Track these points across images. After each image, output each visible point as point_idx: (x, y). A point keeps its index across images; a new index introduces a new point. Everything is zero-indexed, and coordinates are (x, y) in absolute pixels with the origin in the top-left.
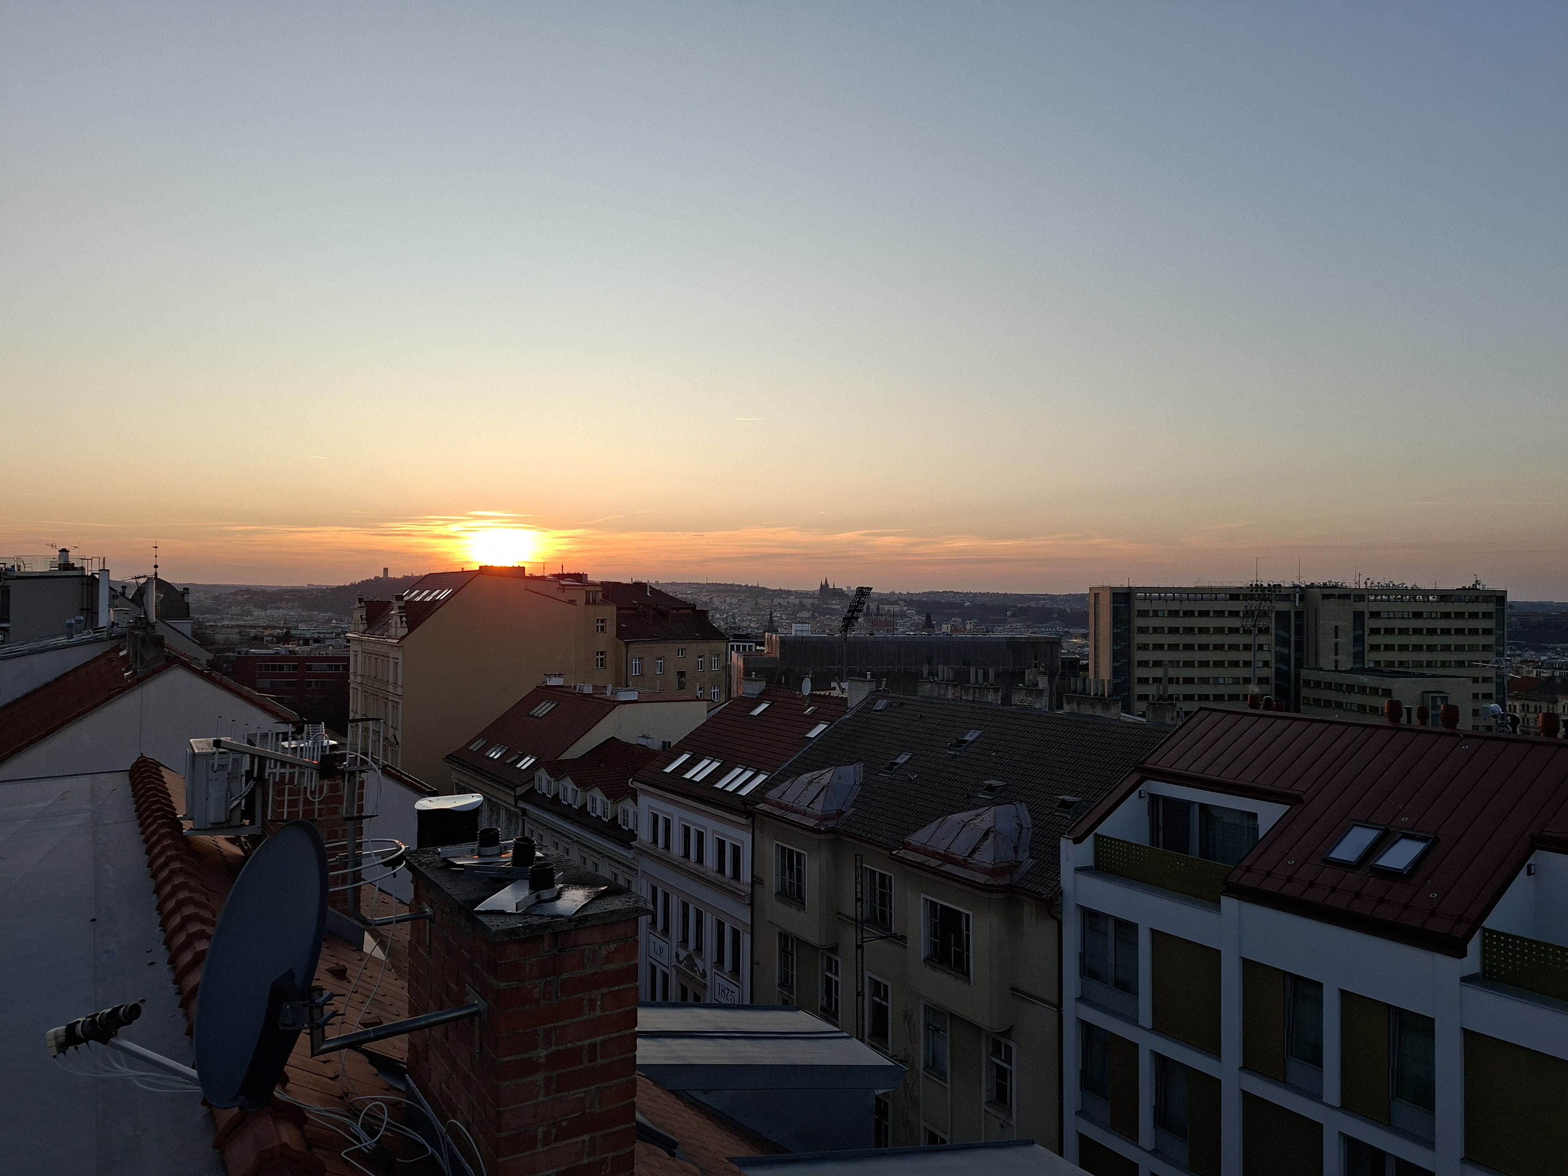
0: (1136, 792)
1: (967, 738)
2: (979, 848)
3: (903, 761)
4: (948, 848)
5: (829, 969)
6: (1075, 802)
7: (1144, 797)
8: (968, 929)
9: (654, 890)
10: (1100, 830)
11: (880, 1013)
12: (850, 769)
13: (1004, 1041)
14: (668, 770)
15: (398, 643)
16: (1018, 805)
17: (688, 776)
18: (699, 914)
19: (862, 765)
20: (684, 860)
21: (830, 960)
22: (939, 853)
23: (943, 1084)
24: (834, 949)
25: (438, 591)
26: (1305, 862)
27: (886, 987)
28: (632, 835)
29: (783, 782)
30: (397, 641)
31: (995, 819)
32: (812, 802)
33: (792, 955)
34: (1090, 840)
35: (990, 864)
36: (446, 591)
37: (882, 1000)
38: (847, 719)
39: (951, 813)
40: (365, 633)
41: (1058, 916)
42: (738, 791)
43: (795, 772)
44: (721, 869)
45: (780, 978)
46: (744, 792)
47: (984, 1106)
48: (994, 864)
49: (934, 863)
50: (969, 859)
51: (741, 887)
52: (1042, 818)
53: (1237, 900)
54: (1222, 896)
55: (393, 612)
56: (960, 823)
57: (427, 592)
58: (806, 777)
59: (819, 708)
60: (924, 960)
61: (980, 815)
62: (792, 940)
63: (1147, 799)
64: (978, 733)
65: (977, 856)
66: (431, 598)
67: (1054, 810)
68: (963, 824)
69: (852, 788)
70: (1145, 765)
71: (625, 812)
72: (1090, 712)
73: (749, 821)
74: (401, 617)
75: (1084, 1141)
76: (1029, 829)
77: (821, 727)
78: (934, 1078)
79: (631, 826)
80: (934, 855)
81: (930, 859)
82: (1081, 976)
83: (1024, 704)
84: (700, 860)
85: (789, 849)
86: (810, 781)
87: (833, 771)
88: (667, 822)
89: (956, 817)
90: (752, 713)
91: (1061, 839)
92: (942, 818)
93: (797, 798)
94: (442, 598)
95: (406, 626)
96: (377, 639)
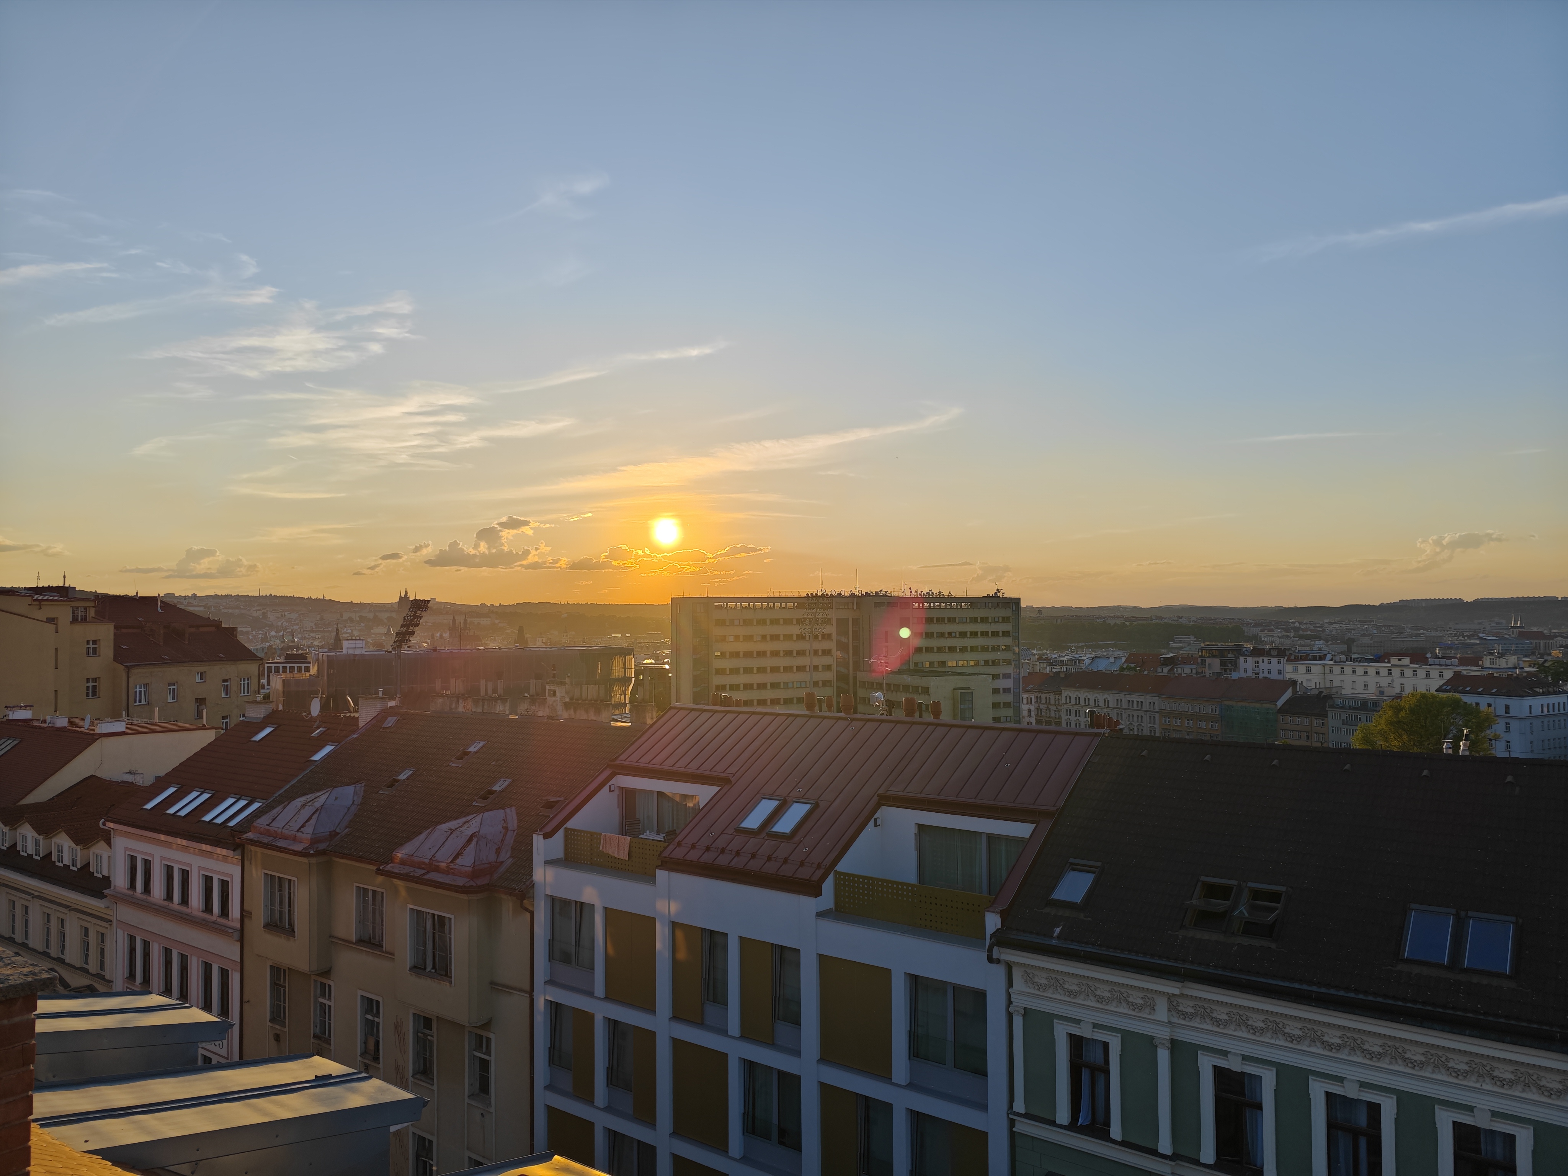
0: (606, 788)
1: (472, 749)
2: (462, 853)
3: (404, 777)
4: (434, 856)
5: (323, 995)
6: (557, 802)
7: (614, 791)
8: (450, 934)
9: (132, 939)
10: (570, 824)
11: (371, 1028)
12: (350, 789)
13: (484, 1033)
14: (149, 806)
16: (508, 810)
17: (171, 811)
18: (183, 958)
19: (363, 784)
20: (166, 903)
21: (323, 985)
22: (424, 862)
23: (430, 1087)
24: (327, 973)
26: (722, 833)
27: (378, 1002)
28: (106, 881)
29: (275, 808)
31: (481, 824)
32: (303, 826)
33: (285, 987)
34: (560, 835)
35: (470, 867)
37: (374, 1016)
38: (356, 738)
39: (440, 823)
41: (531, 909)
42: (228, 823)
43: (290, 797)
44: (208, 908)
45: (272, 1012)
46: (233, 822)
47: (467, 1100)
48: (474, 866)
49: (419, 872)
50: (452, 865)
51: (230, 923)
52: (527, 819)
53: (668, 872)
54: (657, 870)
56: (447, 832)
58: (302, 799)
59: (328, 729)
60: (411, 969)
61: (467, 822)
62: (285, 971)
63: (617, 792)
64: (481, 745)
65: (459, 861)
67: (539, 811)
68: (450, 831)
69: (349, 809)
70: (618, 762)
71: (98, 857)
72: (585, 717)
73: (239, 851)
75: (552, 1111)
76: (514, 831)
77: (328, 749)
78: (422, 1083)
79: (105, 873)
80: (420, 865)
81: (416, 870)
82: (550, 961)
83: (529, 713)
84: (185, 901)
85: (279, 877)
86: (305, 804)
87: (329, 792)
88: (147, 864)
89: (444, 827)
90: (254, 739)
91: (534, 835)
92: (431, 829)
93: (288, 823)
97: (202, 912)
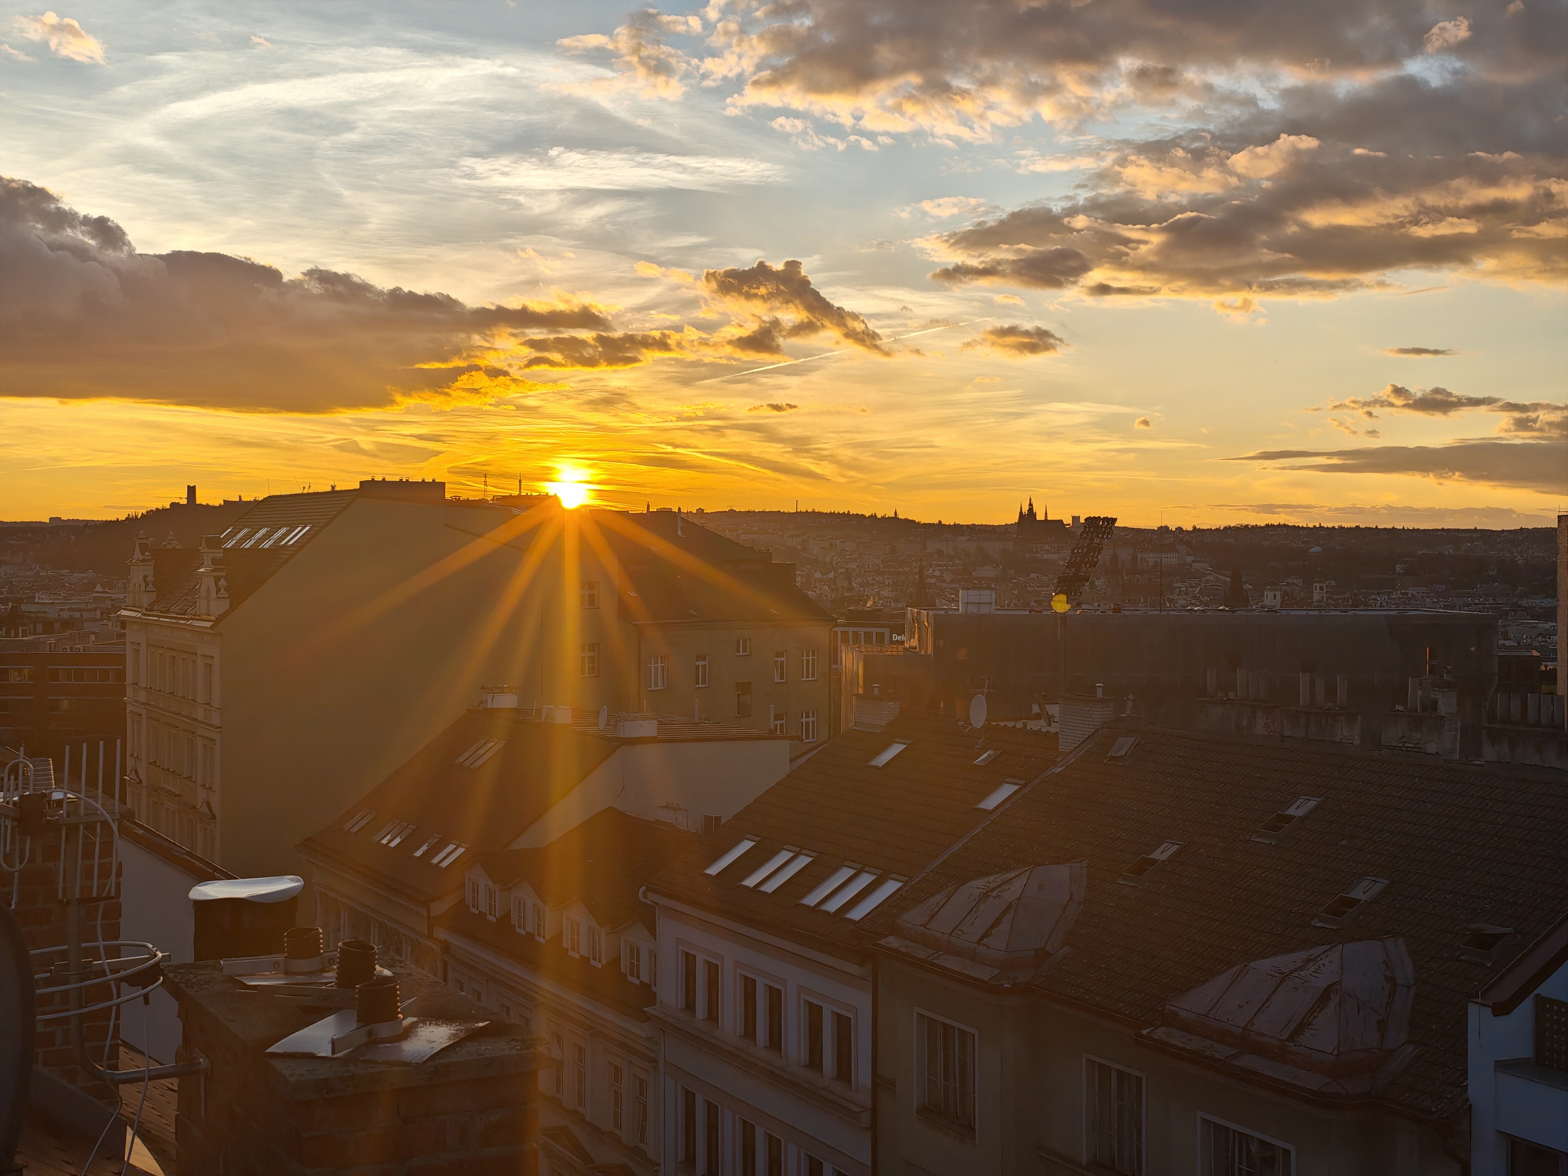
1: (1291, 811)
2: (1310, 1024)
3: (1164, 856)
4: (1251, 1023)
6: (1499, 936)
9: (690, 1097)
10: (1546, 990)
12: (1062, 871)
14: (714, 870)
15: (211, 627)
16: (1389, 942)
17: (751, 882)
18: (774, 1145)
19: (1085, 863)
20: (744, 1043)
22: (1231, 1033)
25: (284, 530)
28: (647, 993)
29: (933, 895)
30: (209, 624)
31: (1342, 968)
32: (986, 935)
34: (1525, 1010)
35: (1332, 1054)
36: (299, 529)
38: (1057, 775)
39: (1256, 957)
40: (152, 610)
41: (1465, 1157)
42: (845, 913)
43: (955, 876)
44: (815, 1061)
46: (857, 914)
48: (1339, 1054)
49: (1221, 1052)
50: (1291, 1044)
51: (851, 1095)
52: (1435, 966)
55: (201, 570)
56: (1273, 976)
57: (263, 531)
58: (977, 885)
59: (1003, 753)
61: (1312, 960)
64: (1312, 804)
65: (1306, 1039)
66: (271, 542)
67: (1458, 951)
69: (1065, 909)
71: (634, 951)
74: (217, 580)
76: (1409, 987)
77: (1006, 791)
79: (645, 977)
80: (1222, 1036)
83: (1406, 745)
84: (775, 1042)
85: (944, 1024)
86: (985, 893)
87: (1028, 873)
88: (713, 970)
89: (1265, 965)
90: (873, 763)
91: (1470, 1005)
92: (1238, 967)
93: (958, 926)
94: (291, 543)
95: (227, 595)
96: (175, 621)
97: (804, 1066)
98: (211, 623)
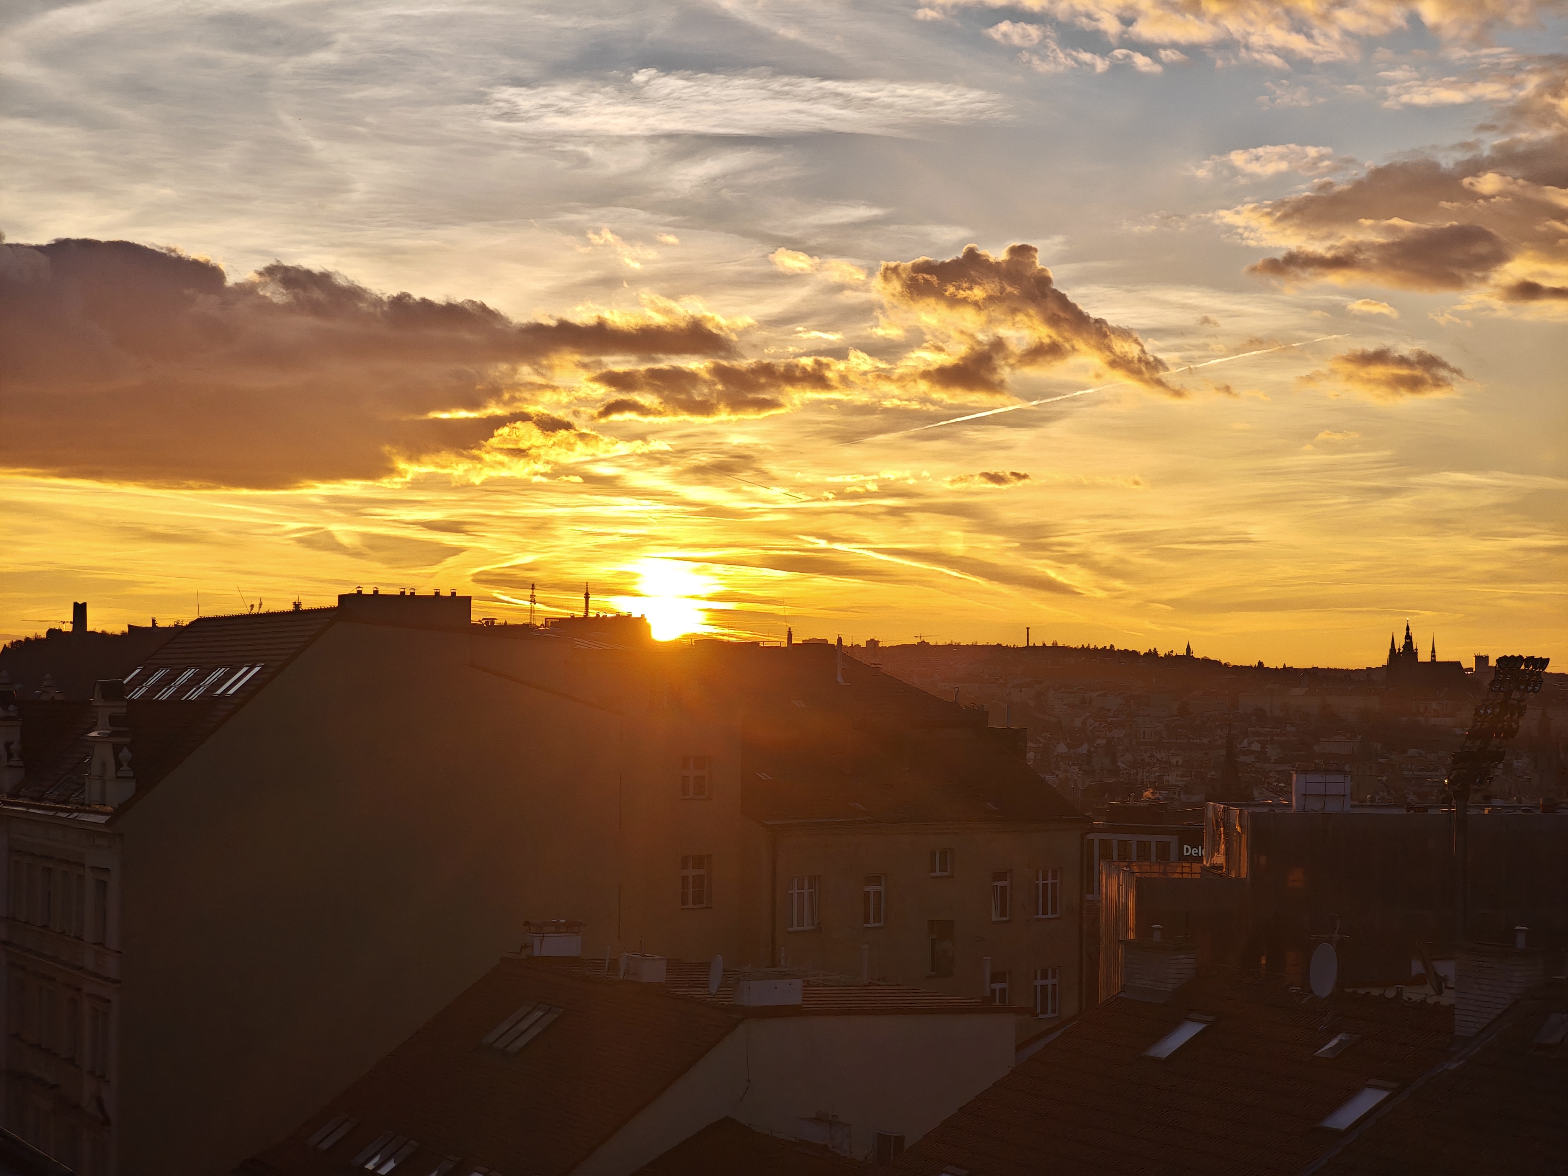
15: (107, 824)
25: (220, 672)
30: (103, 819)
36: (245, 669)
38: (1452, 1073)
40: (17, 796)
55: (93, 734)
57: (189, 673)
59: (1364, 1038)
66: (201, 690)
74: (117, 749)
77: (1371, 1097)
90: (1151, 1052)
94: (231, 692)
95: (131, 774)
96: (51, 813)
98: (107, 818)
